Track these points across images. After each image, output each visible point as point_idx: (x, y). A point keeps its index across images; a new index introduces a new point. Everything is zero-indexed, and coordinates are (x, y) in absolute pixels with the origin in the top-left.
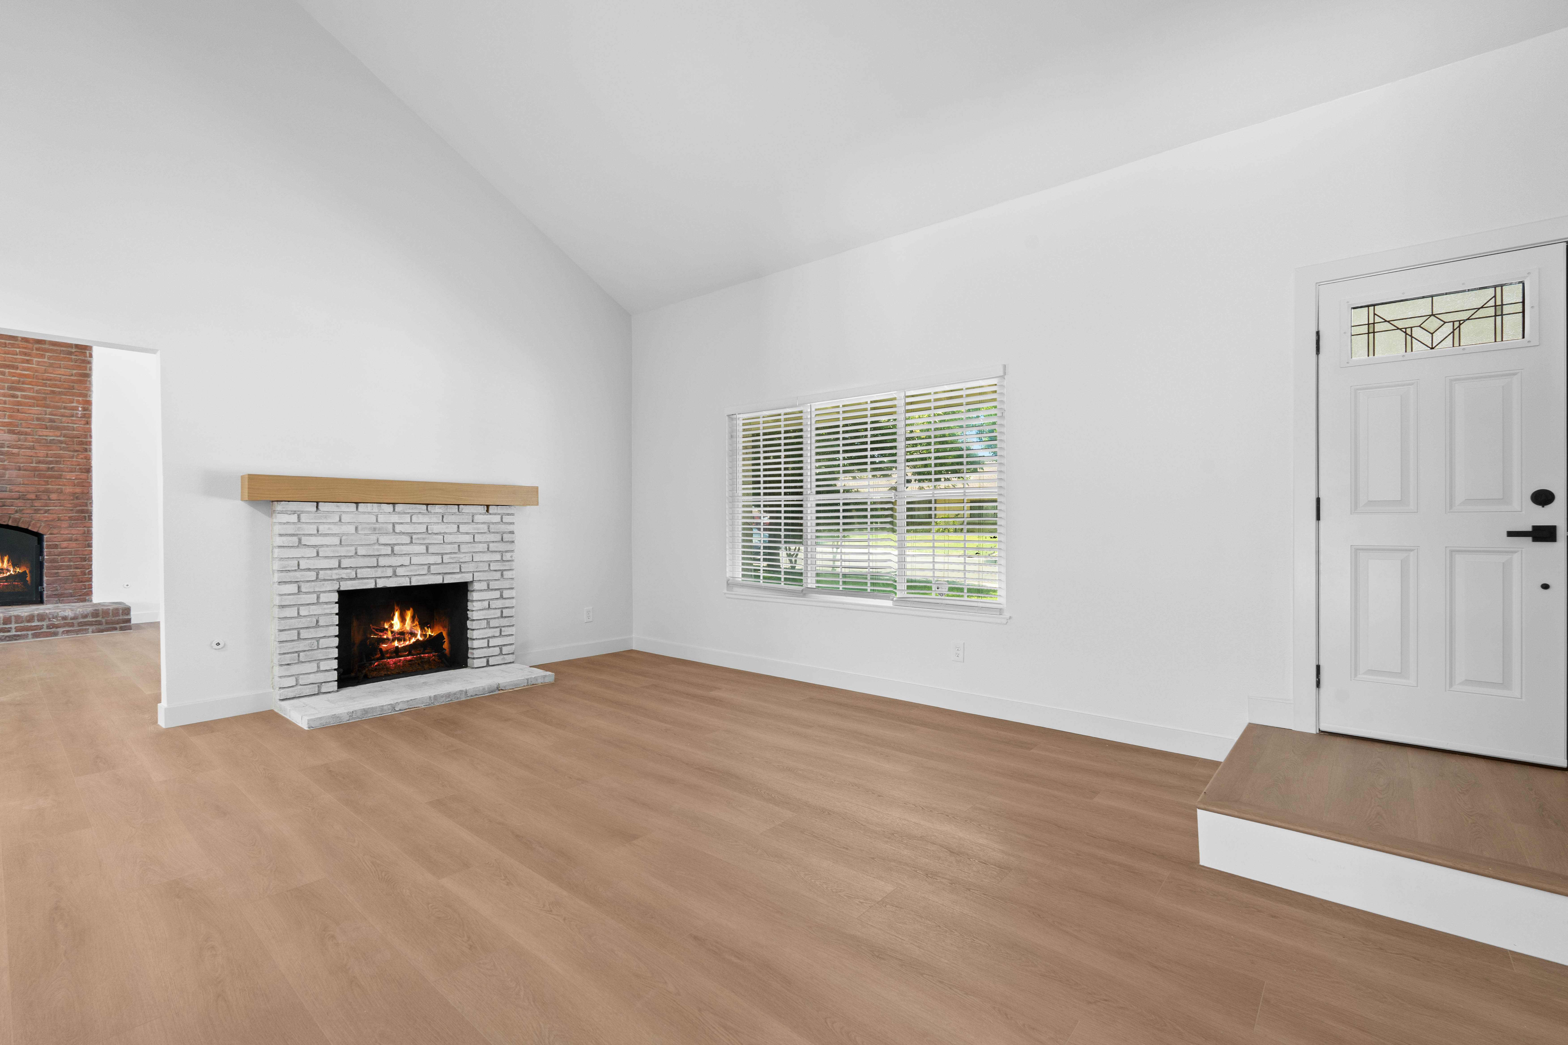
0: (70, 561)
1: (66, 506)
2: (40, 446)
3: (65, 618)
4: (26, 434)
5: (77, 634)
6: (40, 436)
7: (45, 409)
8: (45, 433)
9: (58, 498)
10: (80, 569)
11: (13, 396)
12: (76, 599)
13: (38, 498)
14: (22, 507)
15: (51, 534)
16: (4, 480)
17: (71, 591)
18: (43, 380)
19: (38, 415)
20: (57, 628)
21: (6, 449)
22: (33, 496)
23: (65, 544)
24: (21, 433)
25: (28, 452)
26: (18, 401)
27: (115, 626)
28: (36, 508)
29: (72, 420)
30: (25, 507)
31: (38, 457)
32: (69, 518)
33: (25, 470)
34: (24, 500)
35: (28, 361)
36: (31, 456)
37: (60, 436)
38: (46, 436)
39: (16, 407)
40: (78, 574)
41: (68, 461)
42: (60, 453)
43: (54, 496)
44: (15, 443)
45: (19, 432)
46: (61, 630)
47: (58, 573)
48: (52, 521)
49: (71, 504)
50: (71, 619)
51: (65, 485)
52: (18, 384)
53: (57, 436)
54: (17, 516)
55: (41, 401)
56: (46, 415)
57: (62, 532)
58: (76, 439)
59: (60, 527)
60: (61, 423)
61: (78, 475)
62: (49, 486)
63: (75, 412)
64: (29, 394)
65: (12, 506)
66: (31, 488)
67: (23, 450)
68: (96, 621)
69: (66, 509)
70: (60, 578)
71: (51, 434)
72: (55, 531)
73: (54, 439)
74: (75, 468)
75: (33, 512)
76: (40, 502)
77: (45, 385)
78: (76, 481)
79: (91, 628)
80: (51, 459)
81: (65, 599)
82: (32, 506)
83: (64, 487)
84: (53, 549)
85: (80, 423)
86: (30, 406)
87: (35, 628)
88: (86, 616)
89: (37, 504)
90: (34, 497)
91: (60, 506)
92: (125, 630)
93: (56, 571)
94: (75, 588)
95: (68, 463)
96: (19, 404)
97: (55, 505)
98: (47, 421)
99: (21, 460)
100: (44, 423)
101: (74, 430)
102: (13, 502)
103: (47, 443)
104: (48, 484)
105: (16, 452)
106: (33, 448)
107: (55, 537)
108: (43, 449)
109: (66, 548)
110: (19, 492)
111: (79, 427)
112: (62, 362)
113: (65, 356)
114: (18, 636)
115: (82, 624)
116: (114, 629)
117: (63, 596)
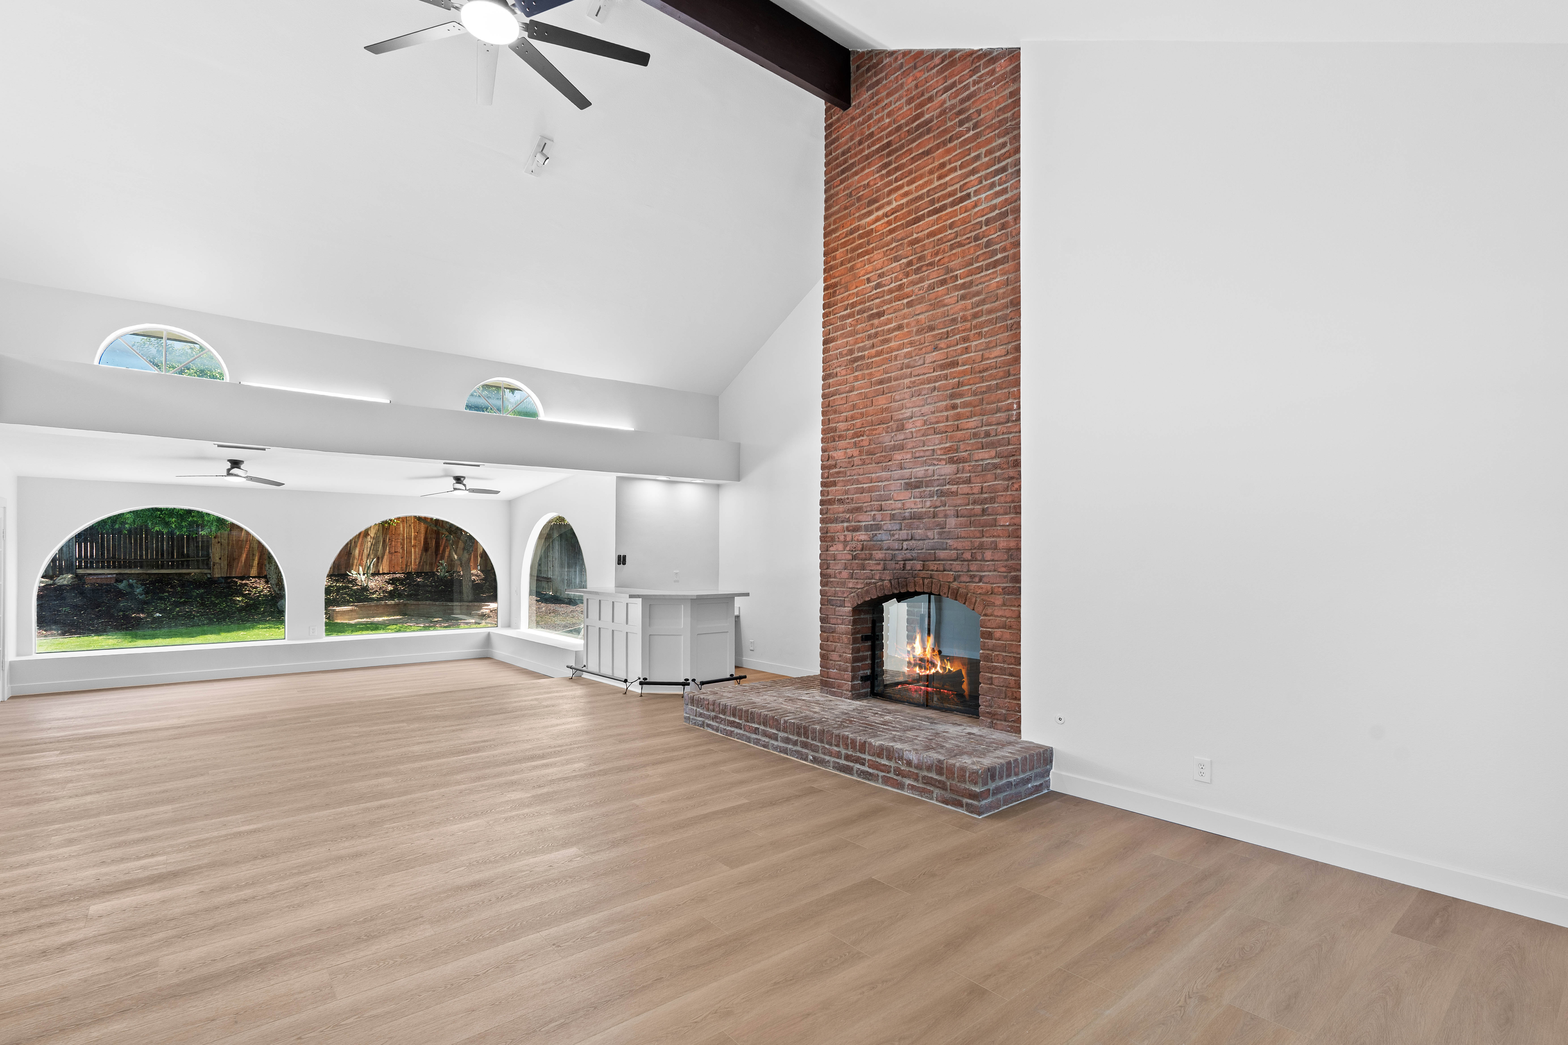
0: (1004, 662)
1: (999, 570)
2: (976, 476)
3: (909, 763)
4: (964, 460)
5: (922, 796)
6: (976, 461)
7: (981, 417)
8: (981, 456)
9: (992, 558)
10: (1014, 676)
11: (954, 407)
12: (1009, 726)
13: (974, 558)
14: (959, 571)
15: (985, 615)
16: (944, 532)
17: (1004, 712)
18: (980, 372)
19: (974, 429)
20: (902, 777)
21: (948, 487)
22: (967, 555)
23: (998, 633)
24: (959, 461)
25: (964, 488)
26: (958, 413)
27: (960, 798)
28: (972, 573)
29: (1007, 427)
30: (962, 571)
31: (973, 494)
32: (1003, 589)
33: (964, 517)
34: (962, 561)
35: (967, 350)
36: (968, 494)
37: (995, 457)
38: (982, 460)
39: (956, 423)
40: (1011, 685)
41: (1002, 495)
42: (993, 485)
43: (988, 555)
44: (954, 477)
45: (957, 460)
46: (908, 782)
47: (992, 678)
48: (986, 593)
49: (1005, 567)
50: (916, 767)
51: (999, 536)
52: (958, 388)
53: (992, 458)
54: (955, 585)
55: (978, 406)
56: (982, 427)
57: (996, 614)
58: (1011, 458)
59: (993, 604)
60: (996, 435)
61: (1012, 518)
62: (984, 539)
63: (1010, 413)
64: (967, 399)
65: (951, 570)
66: (967, 544)
67: (961, 486)
68: (940, 781)
69: (1000, 575)
70: (994, 686)
71: (986, 456)
72: (989, 611)
73: (989, 463)
74: (1010, 507)
75: (968, 580)
76: (976, 564)
77: (983, 380)
78: (1011, 528)
79: (937, 792)
80: (985, 495)
81: (998, 722)
82: (968, 571)
83: (998, 540)
84: (987, 639)
85: (1015, 430)
86: (968, 418)
87: (883, 768)
88: (929, 768)
89: (973, 567)
90: (970, 558)
91: (995, 571)
92: (972, 812)
93: (990, 675)
94: (1008, 708)
95: (1002, 499)
96: (958, 417)
97: (989, 568)
98: (983, 436)
99: (959, 502)
100: (980, 440)
101: (1009, 444)
102: (951, 564)
103: (982, 471)
104: (983, 536)
105: (954, 490)
106: (968, 481)
107: (989, 620)
108: (979, 481)
109: (999, 639)
110: (957, 550)
111: (1014, 437)
112: (998, 337)
113: (1001, 324)
114: (870, 774)
115: (928, 781)
116: (959, 804)
117: (996, 717)
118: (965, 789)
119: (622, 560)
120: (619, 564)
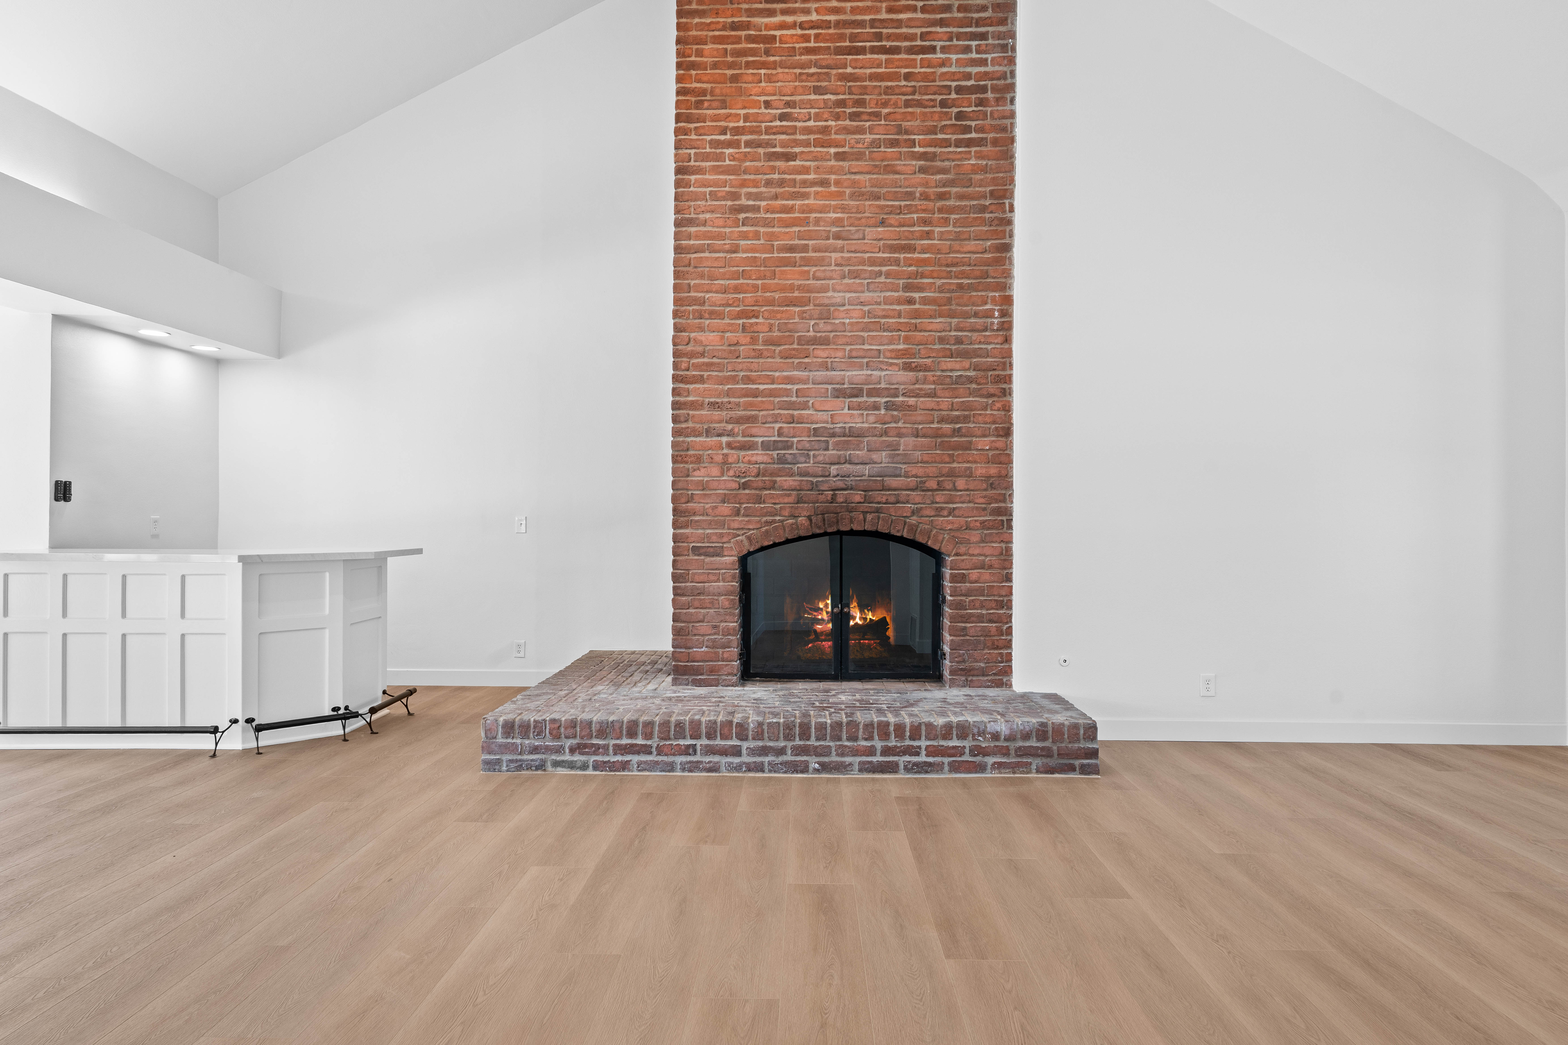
0: (982, 607)
1: (977, 501)
2: (943, 389)
3: (996, 736)
4: (926, 369)
5: (1014, 773)
6: (943, 371)
7: (949, 320)
8: (949, 366)
9: (966, 487)
10: (995, 622)
11: (911, 301)
12: (989, 681)
13: (940, 488)
14: (919, 503)
15: (957, 554)
16: (898, 455)
17: (982, 665)
18: (947, 265)
19: (940, 332)
20: (984, 756)
21: (901, 399)
22: (932, 484)
23: (974, 574)
24: (919, 369)
25: (928, 402)
26: (916, 310)
27: (1072, 762)
28: (938, 505)
29: (985, 336)
30: (924, 503)
31: (940, 410)
32: (981, 524)
33: (924, 436)
34: (923, 491)
35: (928, 235)
36: (932, 410)
37: (969, 369)
38: (951, 370)
39: (913, 321)
40: (992, 633)
41: (980, 415)
42: (968, 401)
43: (961, 483)
44: (912, 387)
45: (916, 367)
46: (990, 760)
47: (965, 628)
48: (958, 529)
49: (984, 497)
50: (1006, 740)
51: (975, 462)
52: (916, 279)
53: (965, 370)
54: (914, 520)
55: (945, 305)
56: (950, 331)
57: (971, 552)
58: (990, 373)
59: (968, 542)
60: (971, 343)
61: (993, 441)
62: (955, 465)
63: (989, 320)
64: (929, 294)
65: (908, 502)
66: (932, 470)
67: (922, 399)
68: (1043, 749)
69: (977, 507)
70: (968, 638)
71: (958, 366)
72: (962, 549)
73: (961, 376)
74: (990, 429)
75: (933, 513)
76: (943, 494)
77: (949, 275)
78: (991, 453)
79: (1036, 762)
80: (957, 413)
81: (974, 678)
82: (933, 503)
83: (974, 466)
84: (960, 583)
85: (996, 341)
86: (931, 317)
87: (953, 751)
88: (1026, 736)
89: (940, 497)
90: (935, 486)
91: (970, 502)
92: (1089, 774)
93: (963, 625)
94: (988, 659)
95: (980, 418)
96: (917, 314)
97: (962, 499)
98: (953, 342)
99: (919, 418)
100: (948, 346)
101: (988, 356)
102: (908, 495)
103: (952, 384)
104: (954, 461)
105: (913, 404)
106: (933, 394)
107: (963, 560)
108: (947, 395)
109: (976, 582)
110: (917, 477)
111: (994, 348)
112: (972, 229)
113: (976, 215)
114: (930, 764)
115: (1022, 752)
116: (1071, 769)
117: (972, 673)
118: (1080, 749)
119: (62, 491)
120: (57, 499)
